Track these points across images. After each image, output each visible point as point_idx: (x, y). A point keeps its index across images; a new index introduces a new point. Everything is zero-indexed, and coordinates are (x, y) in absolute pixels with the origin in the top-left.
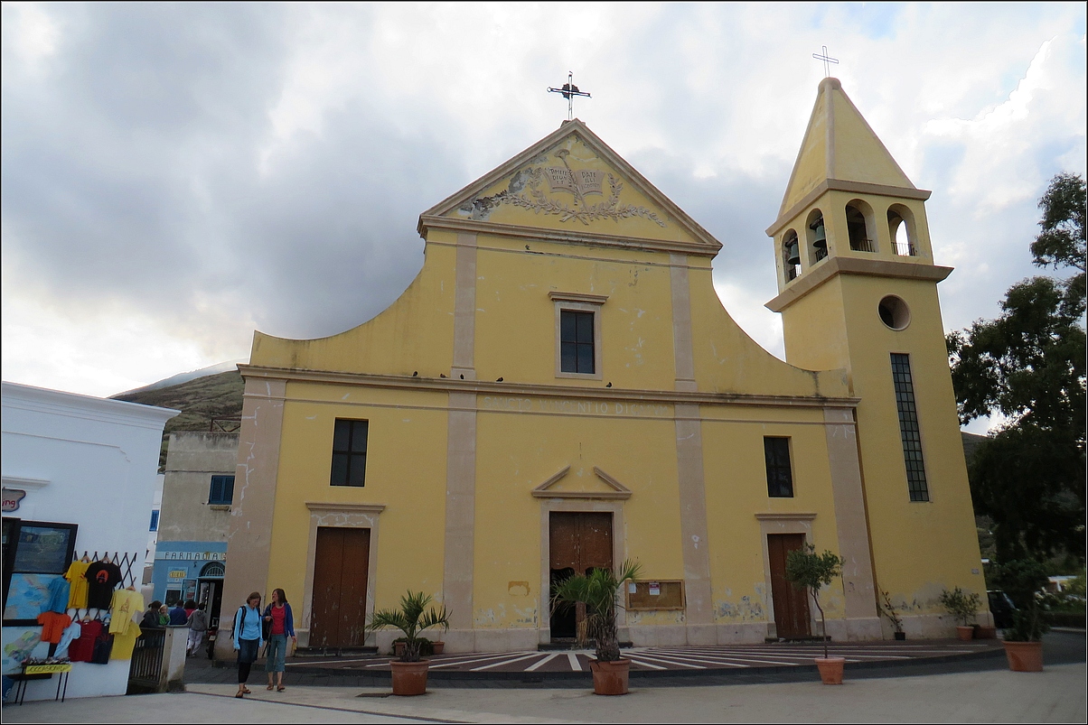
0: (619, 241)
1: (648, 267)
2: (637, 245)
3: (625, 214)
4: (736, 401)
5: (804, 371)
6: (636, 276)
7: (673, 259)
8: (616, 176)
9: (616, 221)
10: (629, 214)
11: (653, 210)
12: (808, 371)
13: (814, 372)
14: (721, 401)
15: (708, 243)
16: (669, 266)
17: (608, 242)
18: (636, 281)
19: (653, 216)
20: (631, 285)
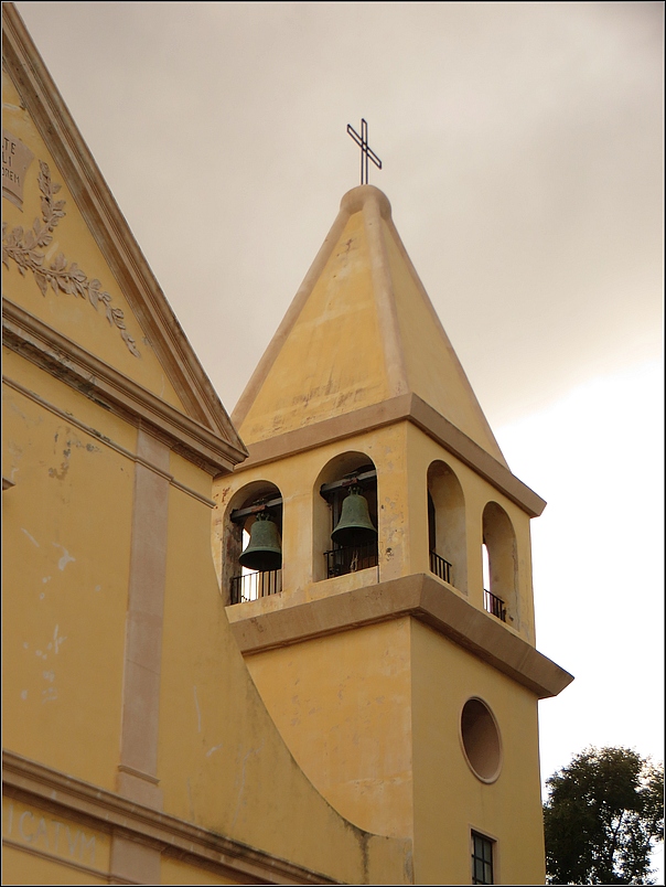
0: (51, 343)
1: (94, 442)
2: (85, 374)
3: (61, 282)
4: (236, 864)
5: (348, 824)
6: (66, 453)
7: (144, 445)
8: (56, 177)
9: (43, 290)
10: (70, 287)
11: (119, 301)
12: (354, 827)
13: (363, 833)
14: (209, 854)
15: (217, 434)
16: (135, 459)
17: (27, 337)
18: (65, 469)
19: (116, 317)
20: (53, 473)
